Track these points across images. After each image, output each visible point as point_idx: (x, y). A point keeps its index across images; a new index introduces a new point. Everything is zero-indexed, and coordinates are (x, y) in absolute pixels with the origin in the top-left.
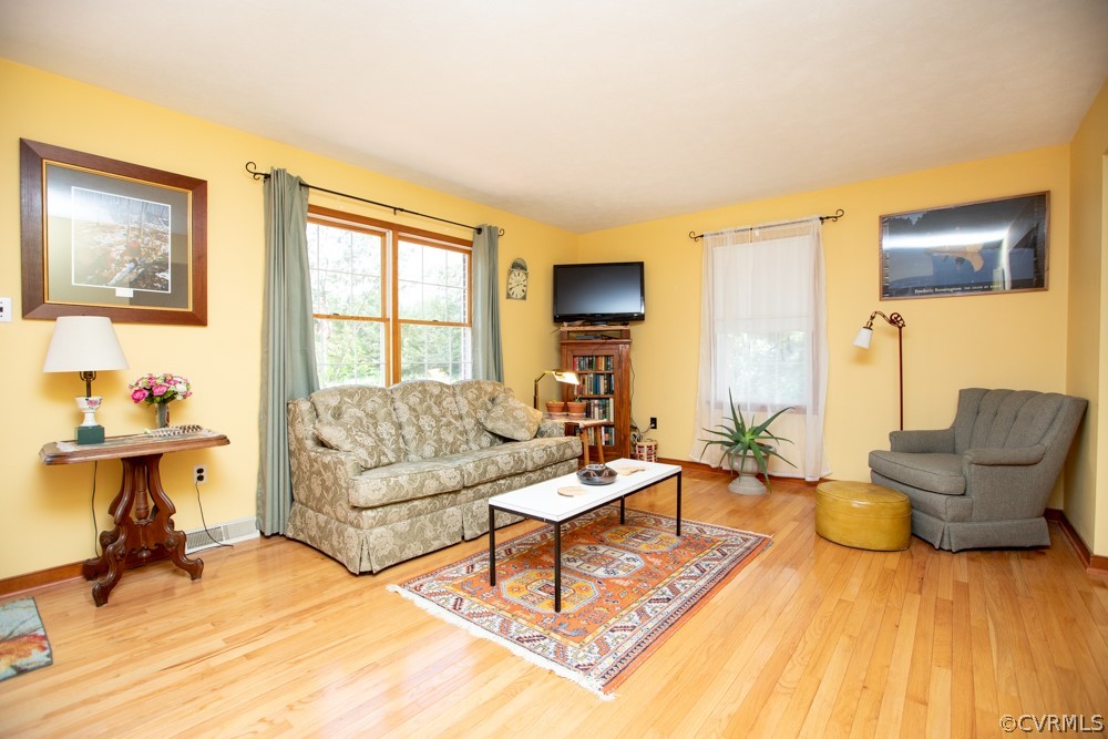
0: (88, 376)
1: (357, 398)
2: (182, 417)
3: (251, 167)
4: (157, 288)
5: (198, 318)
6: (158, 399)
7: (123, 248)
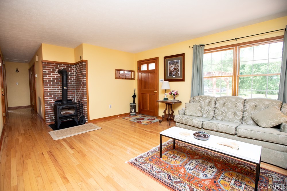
0: (166, 90)
1: (204, 99)
2: (177, 98)
3: (190, 47)
4: (178, 75)
5: (183, 80)
6: (175, 95)
7: (174, 69)
